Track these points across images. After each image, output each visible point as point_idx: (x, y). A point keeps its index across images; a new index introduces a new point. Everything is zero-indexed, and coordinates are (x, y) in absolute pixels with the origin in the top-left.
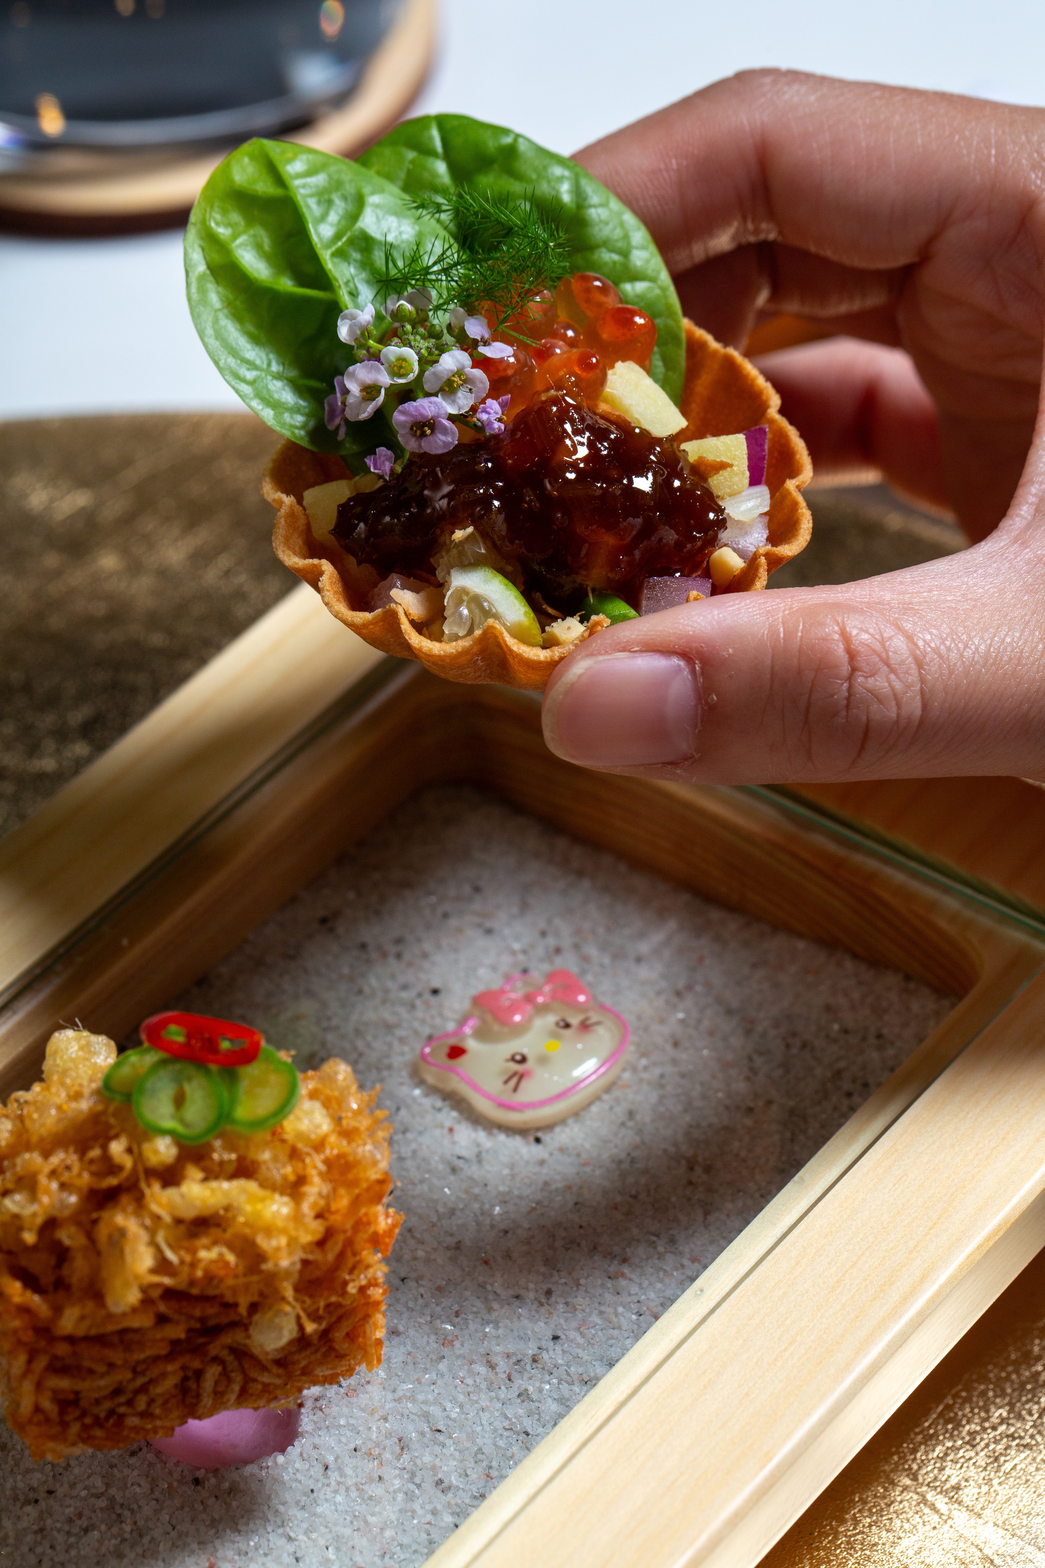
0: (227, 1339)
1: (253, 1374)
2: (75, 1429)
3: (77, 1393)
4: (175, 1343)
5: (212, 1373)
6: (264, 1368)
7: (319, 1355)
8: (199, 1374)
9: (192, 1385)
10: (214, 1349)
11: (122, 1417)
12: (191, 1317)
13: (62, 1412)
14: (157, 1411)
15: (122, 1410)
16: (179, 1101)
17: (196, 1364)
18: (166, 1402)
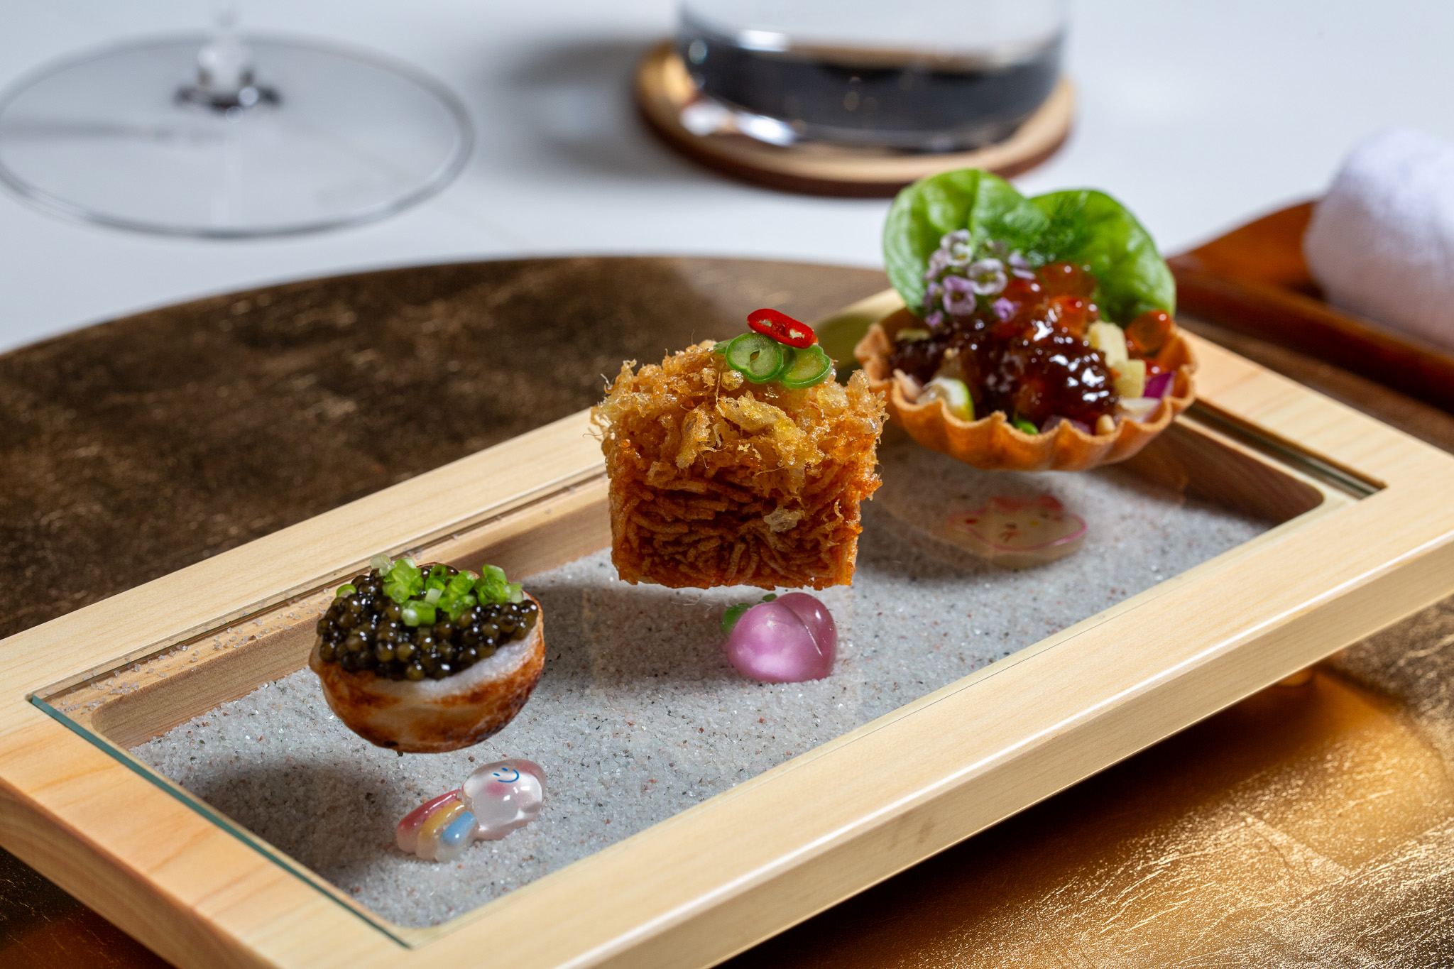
0: (751, 524)
1: (766, 559)
2: (647, 563)
3: (653, 533)
4: (718, 514)
5: (740, 548)
6: (773, 558)
7: (810, 560)
8: (731, 547)
9: (726, 554)
10: (743, 529)
11: (679, 563)
12: (732, 501)
13: (641, 546)
14: (701, 565)
15: (678, 557)
16: (754, 356)
17: (730, 538)
18: (706, 561)
